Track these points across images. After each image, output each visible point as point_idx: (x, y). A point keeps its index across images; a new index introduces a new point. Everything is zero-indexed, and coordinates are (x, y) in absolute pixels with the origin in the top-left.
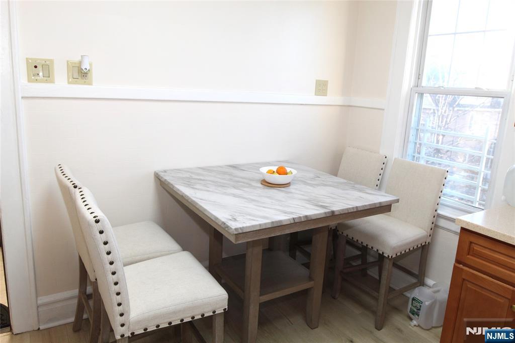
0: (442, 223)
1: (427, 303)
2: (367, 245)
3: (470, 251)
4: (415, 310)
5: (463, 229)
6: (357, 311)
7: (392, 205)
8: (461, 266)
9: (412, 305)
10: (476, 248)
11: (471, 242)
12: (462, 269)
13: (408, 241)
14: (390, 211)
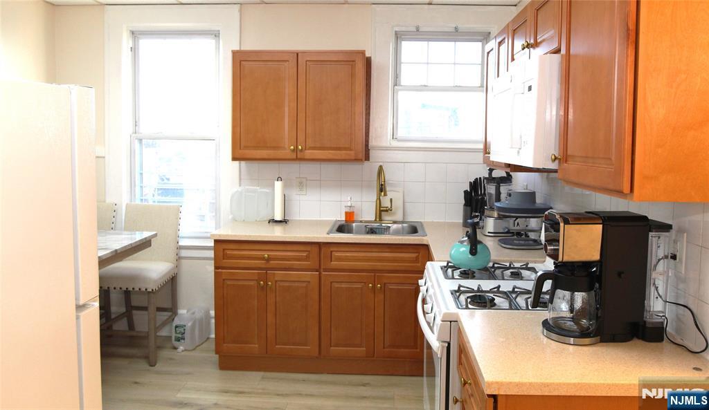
0: (184, 253)
1: (190, 324)
2: (127, 289)
3: (225, 256)
4: (180, 336)
5: (216, 241)
6: (124, 362)
7: (152, 240)
8: (220, 270)
9: (176, 333)
10: (228, 252)
11: (224, 250)
12: (222, 272)
13: (164, 273)
14: (151, 246)
